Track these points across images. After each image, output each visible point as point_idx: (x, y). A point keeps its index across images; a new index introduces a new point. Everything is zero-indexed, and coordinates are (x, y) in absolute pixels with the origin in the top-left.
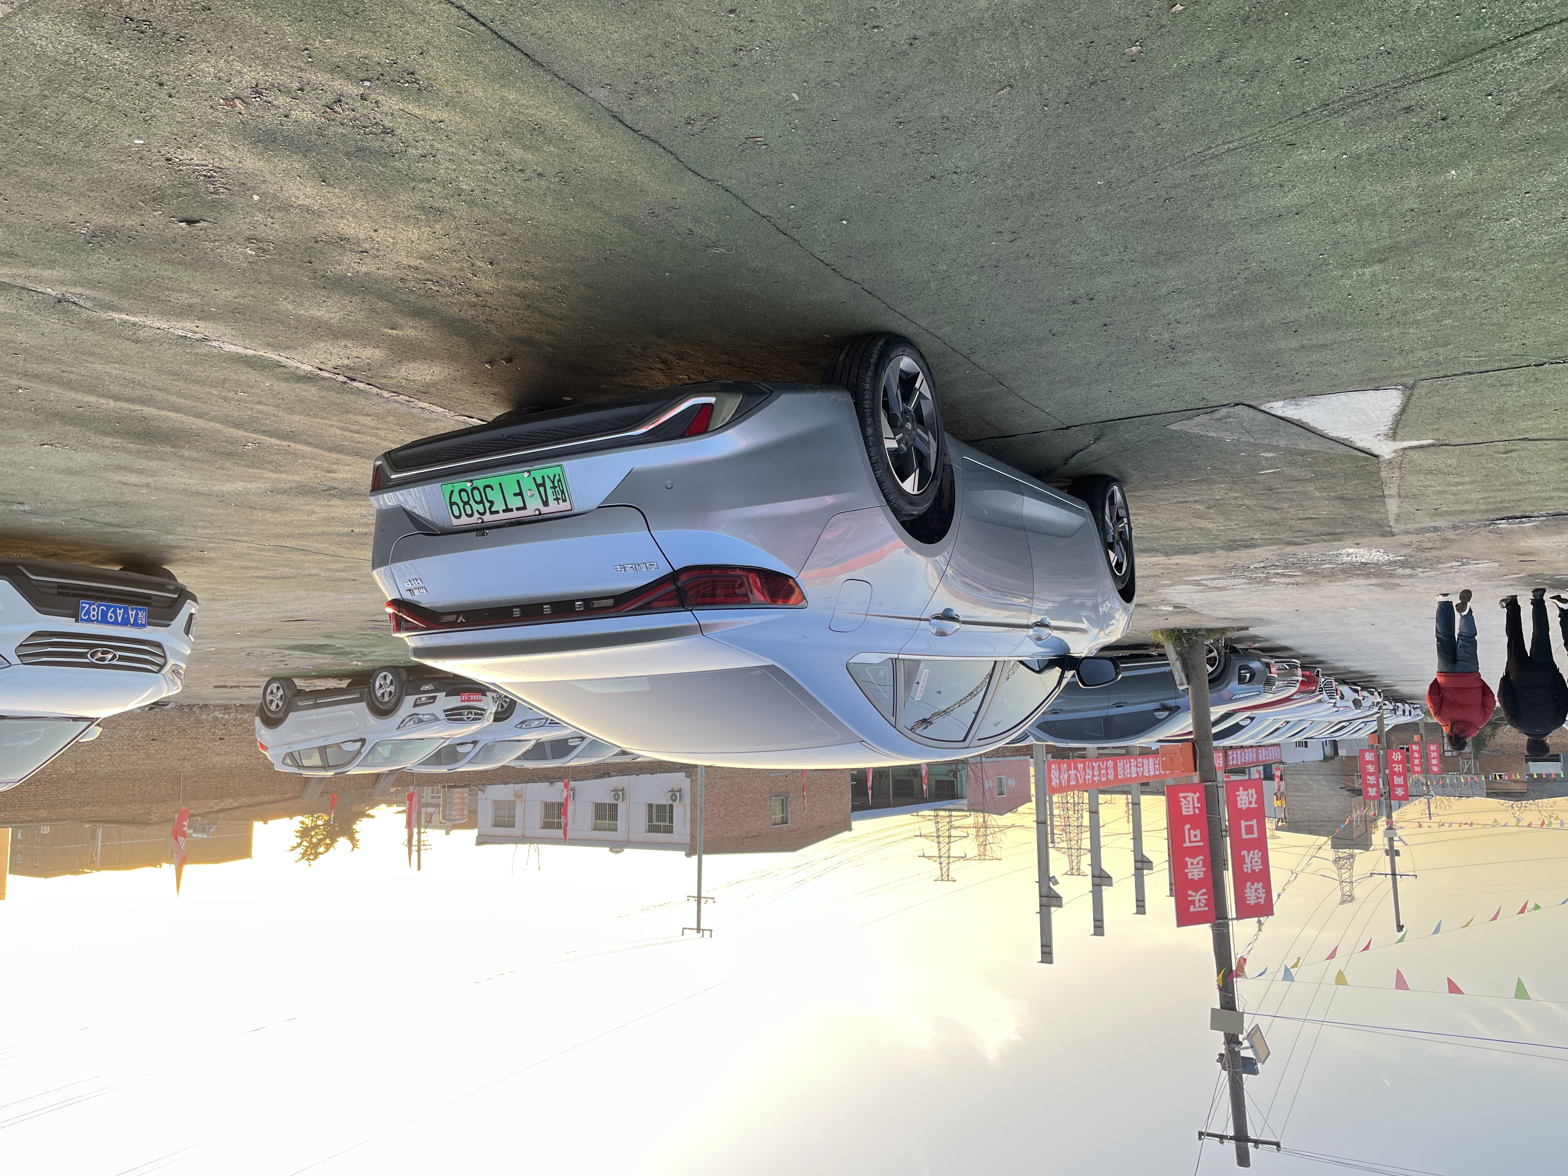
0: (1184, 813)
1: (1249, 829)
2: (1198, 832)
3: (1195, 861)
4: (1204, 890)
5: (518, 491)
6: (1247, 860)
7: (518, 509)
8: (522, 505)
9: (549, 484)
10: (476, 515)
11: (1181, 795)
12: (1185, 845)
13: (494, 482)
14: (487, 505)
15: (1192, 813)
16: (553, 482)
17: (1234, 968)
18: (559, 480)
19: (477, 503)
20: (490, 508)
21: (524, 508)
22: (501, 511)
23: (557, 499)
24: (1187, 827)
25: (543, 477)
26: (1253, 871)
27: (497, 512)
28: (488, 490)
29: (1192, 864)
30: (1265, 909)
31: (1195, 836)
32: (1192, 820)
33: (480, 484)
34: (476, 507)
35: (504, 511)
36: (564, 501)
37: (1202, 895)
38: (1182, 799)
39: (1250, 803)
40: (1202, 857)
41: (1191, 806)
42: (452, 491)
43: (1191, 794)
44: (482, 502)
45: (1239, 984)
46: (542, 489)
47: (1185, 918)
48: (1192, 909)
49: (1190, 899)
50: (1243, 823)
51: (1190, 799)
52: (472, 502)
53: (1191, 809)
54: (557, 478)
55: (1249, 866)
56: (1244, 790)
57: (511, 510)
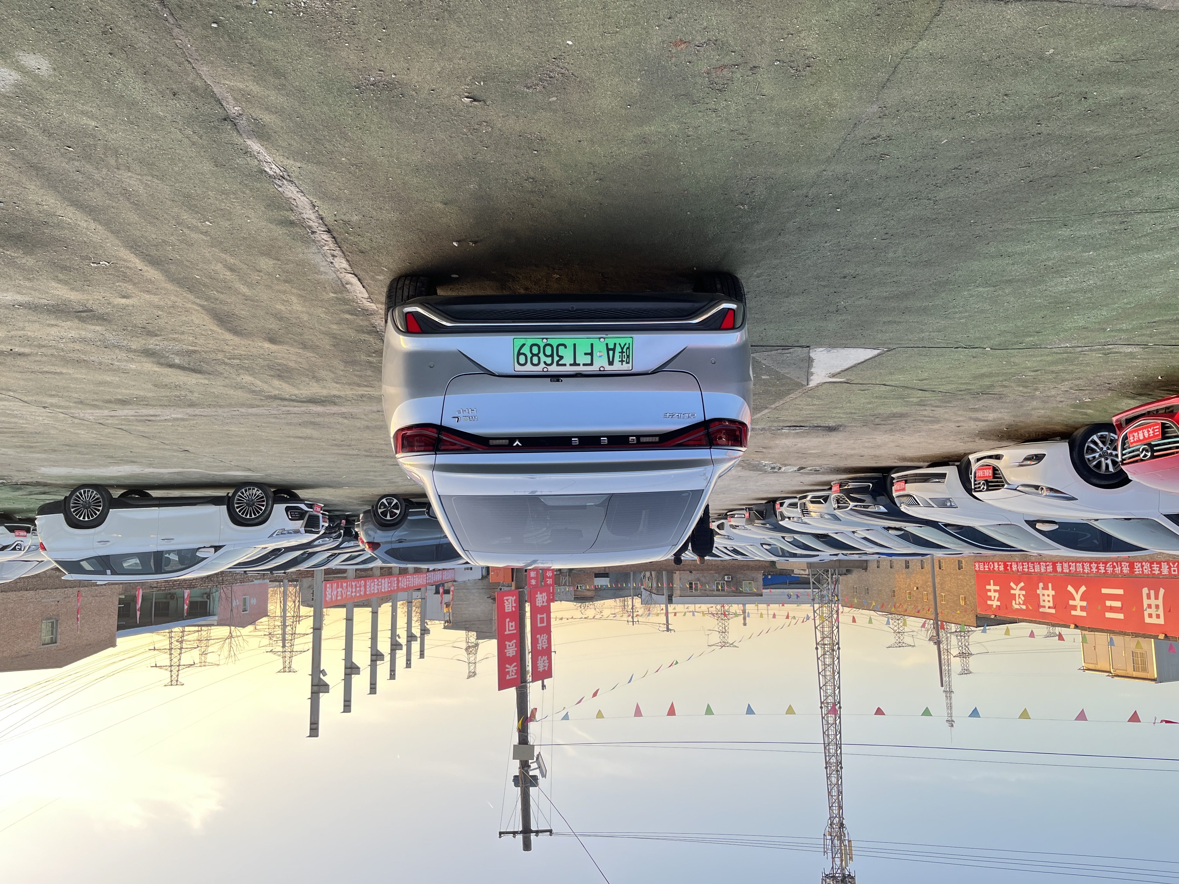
0: (506, 611)
1: (542, 620)
2: (513, 624)
3: (511, 644)
4: (515, 664)
5: (590, 351)
6: (540, 642)
7: (584, 365)
8: (590, 362)
9: (618, 349)
10: (542, 365)
11: (505, 598)
12: (506, 633)
13: (569, 343)
14: (556, 358)
15: (510, 610)
16: (622, 349)
17: (529, 716)
18: (628, 348)
19: (546, 356)
20: (558, 362)
21: (591, 364)
22: (568, 365)
23: (622, 361)
24: (508, 620)
25: (615, 344)
26: (543, 648)
27: (565, 365)
28: (561, 348)
29: (509, 646)
30: (547, 674)
31: (512, 626)
32: (510, 615)
33: (555, 343)
34: (543, 358)
35: (571, 365)
36: (628, 363)
37: (514, 667)
38: (505, 601)
39: (543, 602)
40: (515, 641)
41: (510, 605)
42: (524, 344)
43: (510, 597)
44: (552, 356)
45: (532, 727)
46: (611, 353)
47: (503, 684)
48: (508, 677)
49: (507, 670)
50: (539, 616)
51: (510, 601)
52: (541, 355)
53: (510, 608)
54: (627, 346)
55: (540, 645)
56: (541, 593)
57: (579, 365)
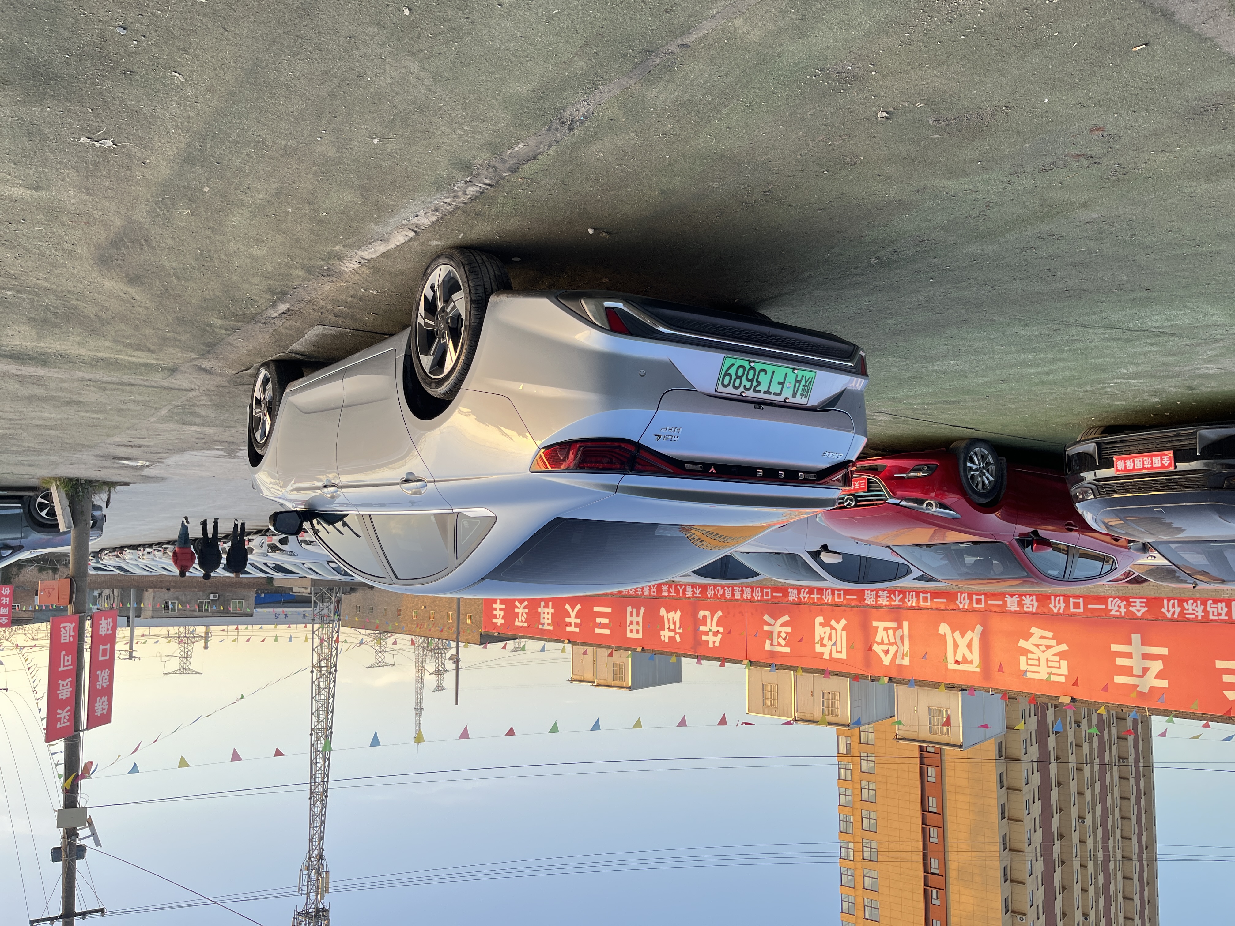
0: (63, 641)
1: (104, 651)
2: (70, 658)
3: (65, 683)
4: (69, 708)
5: (782, 381)
6: (100, 679)
7: (775, 394)
9: (803, 383)
10: (742, 389)
11: (62, 625)
12: (60, 670)
14: (755, 384)
15: (68, 641)
16: (806, 382)
17: (80, 773)
18: (811, 382)
19: (748, 380)
20: (756, 387)
22: (762, 392)
23: (802, 395)
24: (63, 653)
25: (802, 377)
26: (103, 686)
27: (759, 391)
28: (762, 373)
29: (63, 686)
30: (106, 719)
31: (68, 661)
32: (66, 647)
33: (758, 367)
34: (745, 382)
35: (765, 392)
36: (806, 397)
37: (67, 712)
38: (62, 629)
39: (108, 630)
40: (70, 679)
41: (68, 635)
42: (733, 365)
43: (69, 624)
44: (752, 380)
45: (83, 784)
46: (797, 385)
47: (51, 735)
48: (59, 726)
49: (58, 716)
50: (101, 647)
51: (67, 628)
52: (744, 378)
53: (68, 638)
55: (100, 683)
56: (105, 619)
57: (771, 394)
